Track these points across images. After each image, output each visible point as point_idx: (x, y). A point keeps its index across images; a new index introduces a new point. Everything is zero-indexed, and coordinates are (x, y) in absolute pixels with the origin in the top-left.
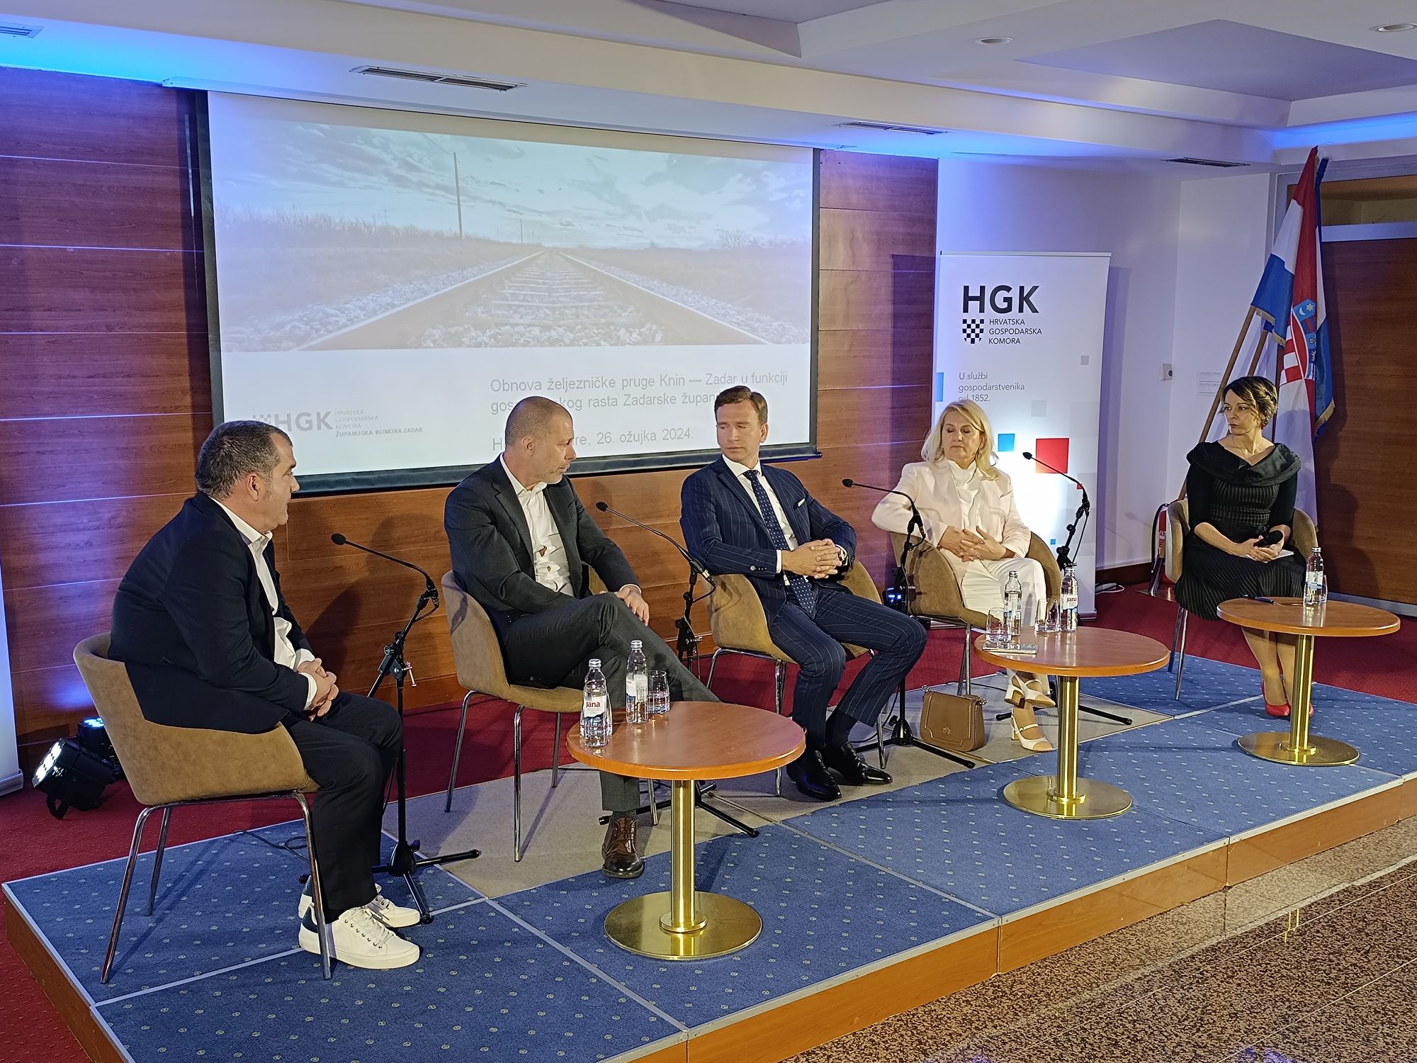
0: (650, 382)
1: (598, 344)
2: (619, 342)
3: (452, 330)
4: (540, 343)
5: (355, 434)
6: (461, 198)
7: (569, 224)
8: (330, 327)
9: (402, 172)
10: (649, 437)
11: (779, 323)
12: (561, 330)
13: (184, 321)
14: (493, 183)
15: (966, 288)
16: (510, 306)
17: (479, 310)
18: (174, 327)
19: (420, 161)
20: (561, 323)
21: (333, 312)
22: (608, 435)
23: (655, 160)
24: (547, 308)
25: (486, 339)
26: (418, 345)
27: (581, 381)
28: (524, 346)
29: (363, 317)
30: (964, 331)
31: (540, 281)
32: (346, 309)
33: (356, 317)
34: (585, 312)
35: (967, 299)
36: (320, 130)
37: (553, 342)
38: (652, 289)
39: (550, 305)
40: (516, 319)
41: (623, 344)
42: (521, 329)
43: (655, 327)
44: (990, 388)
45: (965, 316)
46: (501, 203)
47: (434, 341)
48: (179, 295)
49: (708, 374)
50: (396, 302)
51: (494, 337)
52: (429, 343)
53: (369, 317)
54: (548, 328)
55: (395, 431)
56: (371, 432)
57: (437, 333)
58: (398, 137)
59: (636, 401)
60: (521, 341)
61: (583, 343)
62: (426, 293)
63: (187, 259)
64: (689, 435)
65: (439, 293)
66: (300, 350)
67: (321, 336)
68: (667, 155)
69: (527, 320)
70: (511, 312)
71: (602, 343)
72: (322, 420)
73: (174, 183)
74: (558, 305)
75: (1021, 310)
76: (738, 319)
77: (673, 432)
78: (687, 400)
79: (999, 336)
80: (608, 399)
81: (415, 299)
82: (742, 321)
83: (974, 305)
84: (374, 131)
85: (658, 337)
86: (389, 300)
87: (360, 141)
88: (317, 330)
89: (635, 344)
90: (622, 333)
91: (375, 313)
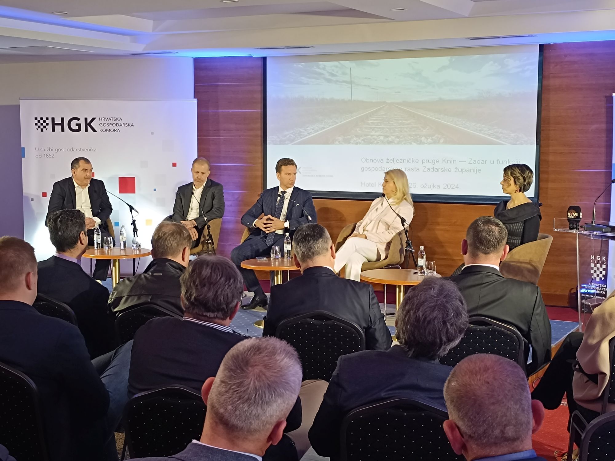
0: (437, 161)
2: (421, 143)
3: (346, 137)
4: (383, 143)
5: (309, 176)
6: (352, 85)
7: (399, 92)
8: (301, 136)
9: (330, 77)
10: (436, 187)
11: (515, 134)
12: (393, 137)
14: (366, 78)
16: (371, 128)
17: (358, 129)
19: (337, 72)
20: (394, 134)
21: (303, 131)
22: (414, 184)
23: (444, 60)
25: (360, 141)
26: (333, 143)
27: (402, 160)
28: (376, 144)
31: (385, 117)
32: (307, 129)
33: (311, 132)
34: (405, 130)
36: (301, 65)
37: (389, 143)
39: (389, 127)
40: (373, 133)
41: (424, 143)
42: (375, 137)
43: (440, 136)
46: (369, 86)
47: (339, 142)
48: (259, 125)
49: (470, 159)
50: (325, 127)
51: (363, 140)
53: (315, 132)
54: (387, 137)
55: (323, 176)
56: (314, 176)
57: (340, 139)
58: (329, 64)
59: (429, 170)
61: (404, 143)
62: (337, 123)
64: (458, 188)
65: (342, 123)
66: (292, 144)
67: (299, 139)
68: (449, 57)
69: (377, 134)
70: (371, 130)
71: (413, 143)
73: (259, 88)
74: (392, 127)
76: (488, 132)
77: (449, 186)
78: (457, 171)
80: (415, 168)
81: (333, 125)
82: (491, 133)
84: (320, 63)
85: (442, 141)
86: (322, 126)
87: (315, 67)
88: (298, 137)
89: (430, 144)
90: (423, 139)
91: (317, 131)
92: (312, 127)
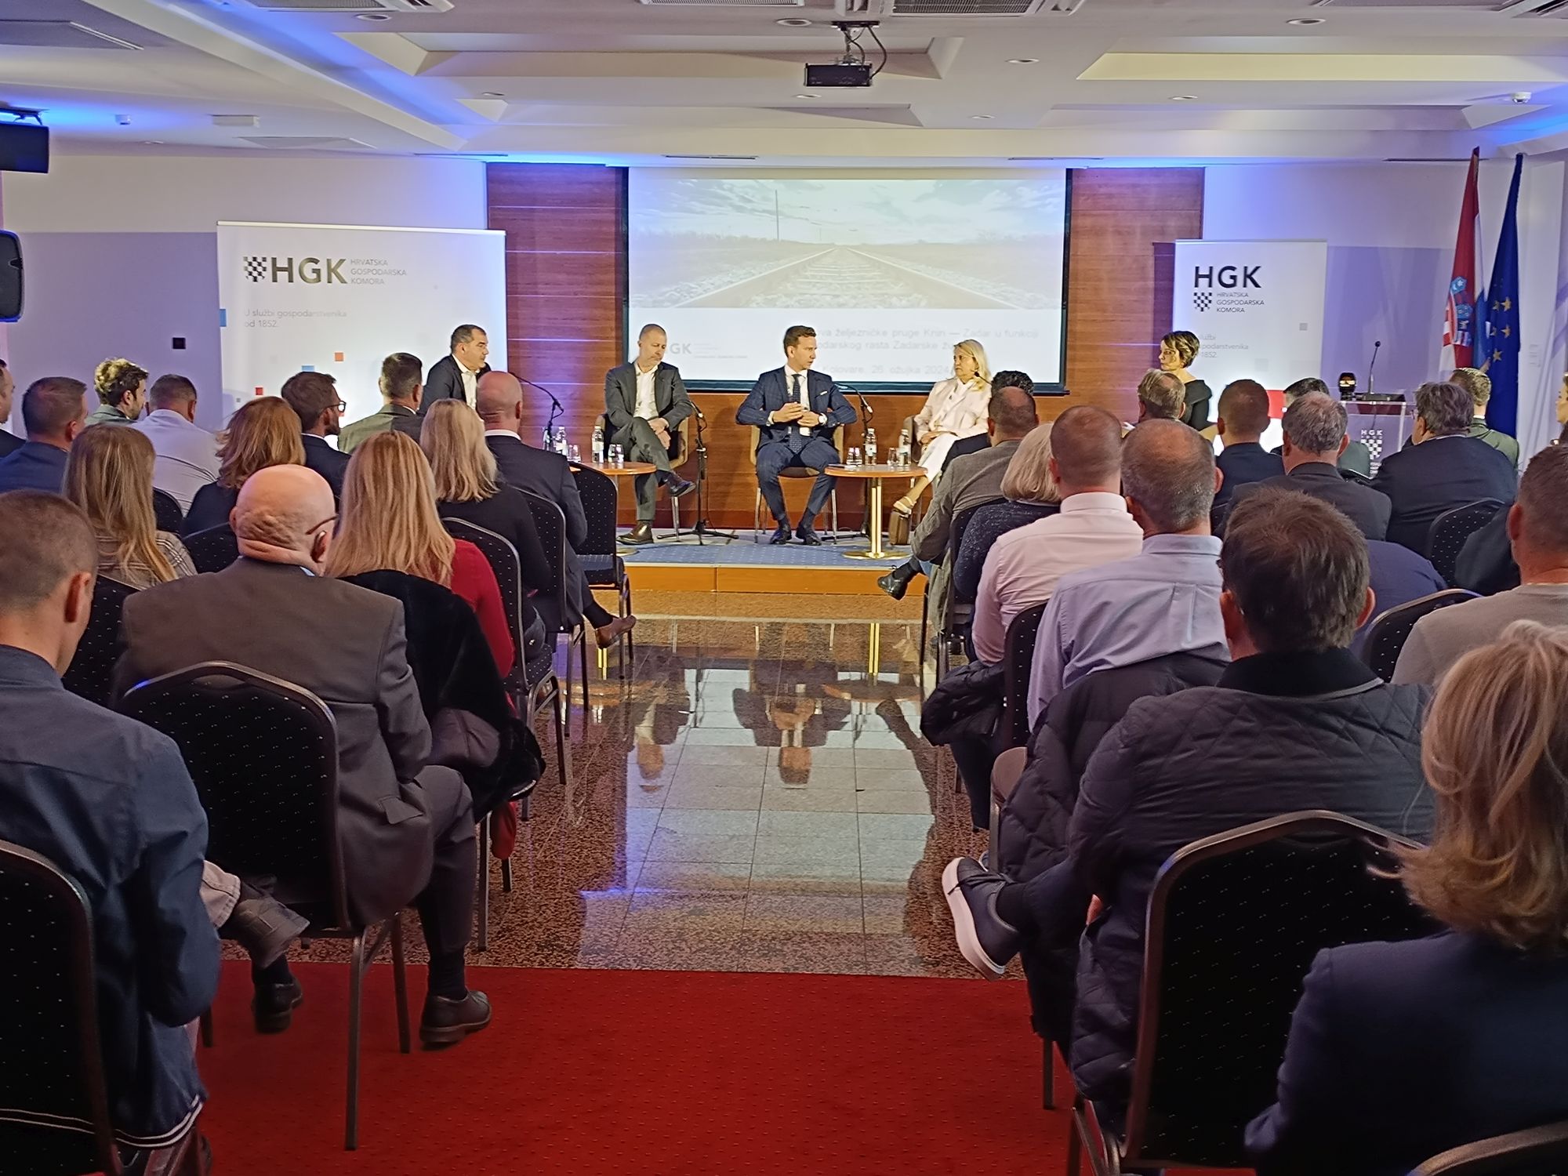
1: (875, 307)
2: (891, 306)
3: (769, 297)
4: (830, 305)
5: (705, 357)
6: (779, 217)
7: (856, 231)
9: (741, 204)
11: (1031, 295)
12: (846, 297)
13: (614, 291)
14: (802, 207)
15: (1197, 269)
16: (810, 283)
17: (789, 285)
19: (754, 197)
20: (847, 293)
21: (693, 286)
24: (837, 283)
26: (747, 305)
28: (819, 307)
29: (713, 289)
30: (1195, 302)
31: (833, 266)
32: (703, 284)
33: (708, 289)
34: (866, 286)
35: (1198, 276)
36: (692, 183)
37: (840, 306)
39: (839, 282)
40: (814, 290)
42: (817, 296)
43: (920, 296)
44: (1218, 347)
46: (807, 219)
47: (757, 304)
48: (612, 276)
50: (733, 281)
51: (799, 301)
52: (753, 305)
53: (716, 289)
55: (730, 357)
56: (715, 357)
57: (759, 299)
58: (740, 184)
59: (904, 346)
60: (817, 304)
61: (864, 306)
62: (753, 275)
63: (617, 257)
65: (762, 274)
67: (688, 300)
69: (822, 291)
70: (811, 286)
71: (878, 306)
72: (685, 348)
73: (613, 217)
74: (844, 282)
75: (1245, 286)
76: (994, 292)
79: (1226, 306)
80: (882, 343)
81: (746, 278)
82: (998, 293)
84: (725, 182)
86: (729, 279)
87: (715, 187)
88: (685, 297)
89: (904, 307)
90: (894, 300)
91: (719, 287)
92: (711, 281)
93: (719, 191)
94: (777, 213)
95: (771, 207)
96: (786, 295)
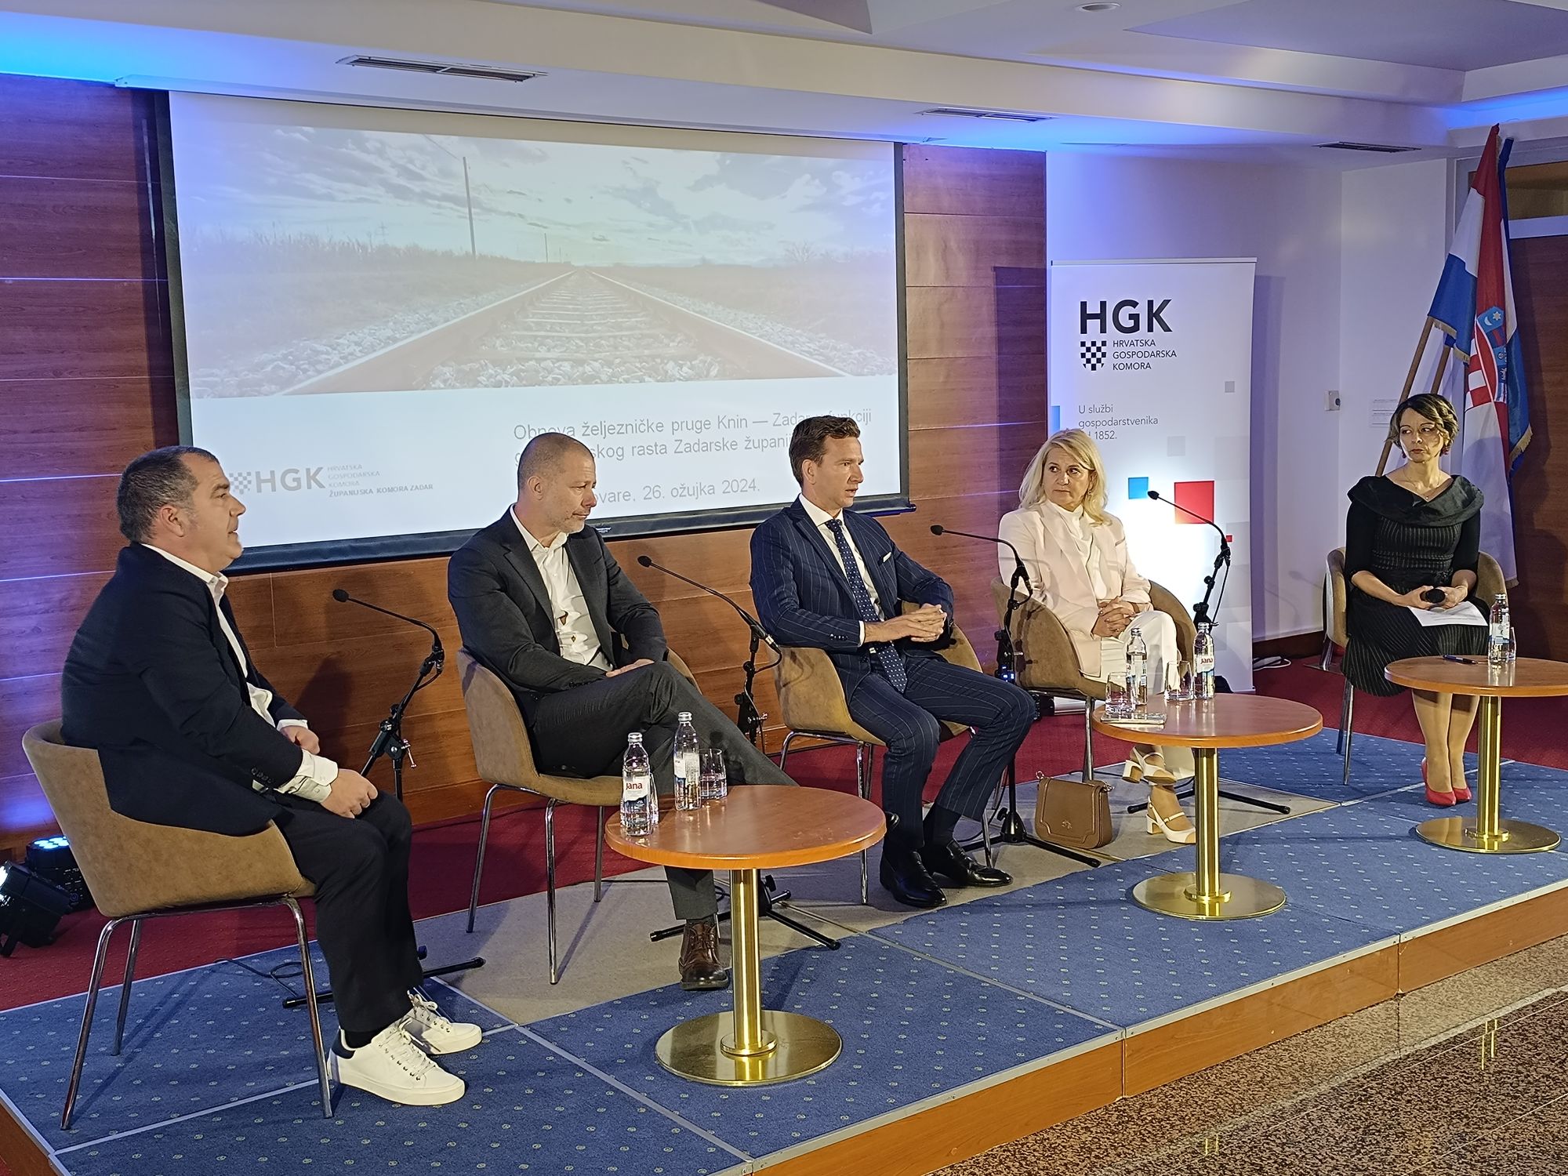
0: (707, 424)
1: (642, 381)
2: (666, 378)
3: (466, 368)
4: (571, 380)
5: (351, 493)
6: (473, 210)
7: (604, 239)
8: (320, 367)
9: (402, 182)
10: (706, 490)
11: (859, 351)
12: (597, 364)
13: (145, 365)
14: (511, 192)
15: (1084, 305)
16: (536, 337)
17: (498, 343)
18: (133, 370)
19: (424, 168)
20: (597, 356)
21: (323, 349)
22: (656, 489)
23: (705, 161)
24: (580, 339)
25: (506, 377)
26: (425, 385)
27: (623, 425)
28: (551, 384)
29: (359, 354)
30: (1083, 355)
31: (570, 307)
32: (338, 344)
33: (351, 354)
34: (625, 343)
35: (1085, 317)
36: (302, 134)
37: (588, 380)
38: (705, 314)
39: (583, 335)
40: (542, 353)
41: (672, 379)
42: (549, 364)
43: (709, 359)
44: (1117, 423)
45: (1083, 337)
46: (521, 216)
47: (445, 381)
48: (135, 332)
49: (775, 414)
50: (398, 336)
51: (516, 374)
52: (439, 383)
53: (367, 354)
54: (580, 363)
55: (401, 489)
56: (371, 491)
57: (448, 371)
58: (396, 140)
59: (689, 448)
60: (550, 379)
61: (624, 379)
62: (434, 324)
63: (148, 290)
64: (754, 487)
65: (449, 323)
66: (285, 395)
67: (309, 377)
68: (718, 155)
69: (555, 354)
70: (536, 344)
71: (647, 379)
72: (312, 477)
73: (132, 201)
74: (590, 335)
75: (1150, 329)
76: (810, 348)
77: (735, 483)
78: (751, 445)
79: (1125, 361)
80: (656, 445)
81: (420, 331)
82: (815, 350)
83: (1093, 325)
84: (367, 133)
85: (714, 372)
86: (389, 333)
87: (350, 145)
88: (305, 371)
89: (686, 380)
90: (671, 367)
92: (353, 338)
93: (358, 154)
94: (469, 203)
95: (457, 189)
96: (495, 363)
